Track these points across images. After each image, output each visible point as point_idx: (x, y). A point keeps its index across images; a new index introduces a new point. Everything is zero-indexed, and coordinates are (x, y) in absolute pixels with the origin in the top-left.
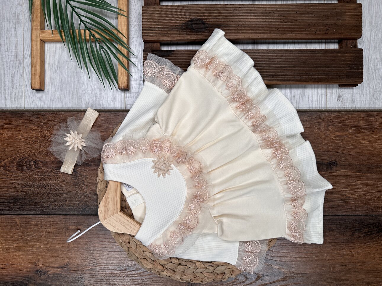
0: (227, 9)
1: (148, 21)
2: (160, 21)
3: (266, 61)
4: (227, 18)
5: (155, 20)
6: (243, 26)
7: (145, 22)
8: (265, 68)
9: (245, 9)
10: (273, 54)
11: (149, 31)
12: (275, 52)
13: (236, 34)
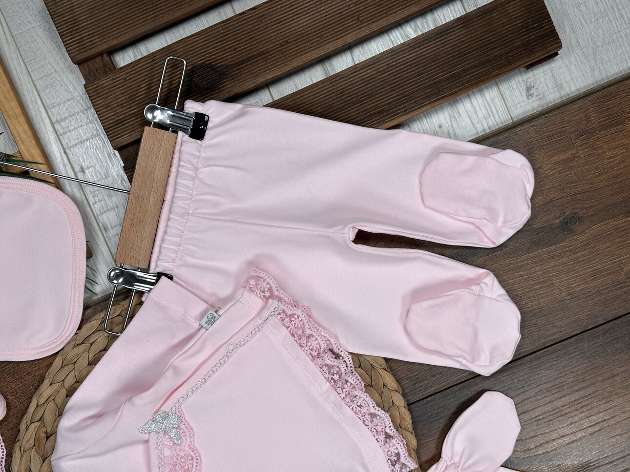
0: (246, 23)
1: (109, 110)
2: (132, 99)
3: (361, 89)
4: (255, 41)
5: (120, 103)
6: (290, 42)
7: (102, 115)
8: (365, 103)
9: (280, 8)
10: (370, 71)
11: (118, 127)
12: (371, 65)
13: (284, 63)
